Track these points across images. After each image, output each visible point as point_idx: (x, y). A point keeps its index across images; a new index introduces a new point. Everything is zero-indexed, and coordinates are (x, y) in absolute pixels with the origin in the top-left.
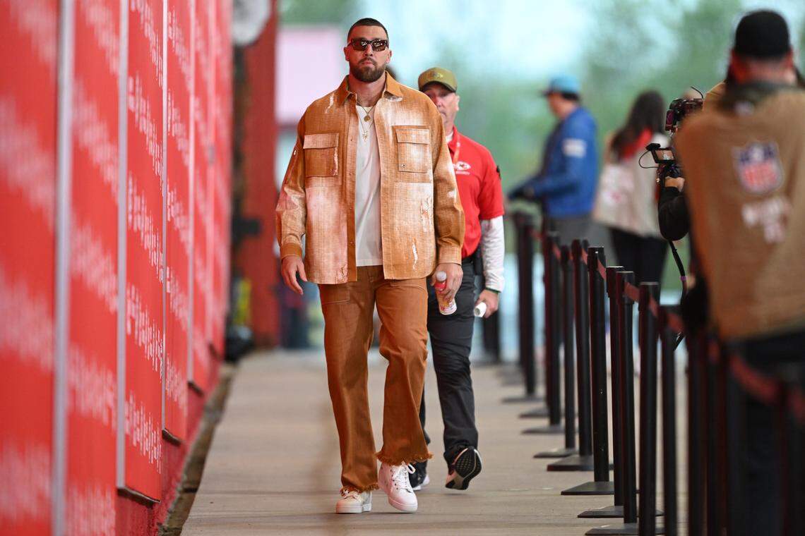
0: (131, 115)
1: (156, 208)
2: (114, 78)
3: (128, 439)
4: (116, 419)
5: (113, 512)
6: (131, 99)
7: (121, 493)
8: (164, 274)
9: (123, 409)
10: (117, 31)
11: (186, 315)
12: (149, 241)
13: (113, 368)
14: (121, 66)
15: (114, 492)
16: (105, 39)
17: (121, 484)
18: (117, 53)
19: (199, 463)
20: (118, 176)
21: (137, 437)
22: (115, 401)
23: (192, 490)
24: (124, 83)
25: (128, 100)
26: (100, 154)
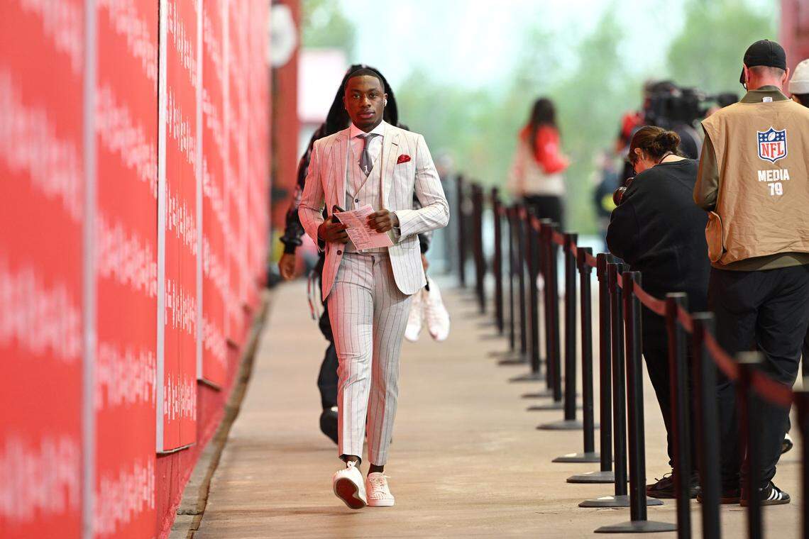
0: (205, 116)
1: (220, 181)
2: (193, 89)
3: (204, 343)
4: (196, 331)
5: (195, 396)
6: (205, 104)
7: (200, 383)
8: (226, 228)
9: (201, 322)
10: (195, 57)
11: (241, 258)
12: (217, 205)
13: (194, 295)
14: (198, 81)
15: (195, 383)
16: (188, 62)
17: (199, 376)
18: (195, 73)
19: (250, 361)
20: (197, 159)
21: (210, 342)
22: (196, 317)
23: (246, 379)
24: (200, 93)
25: (202, 105)
26: (185, 144)
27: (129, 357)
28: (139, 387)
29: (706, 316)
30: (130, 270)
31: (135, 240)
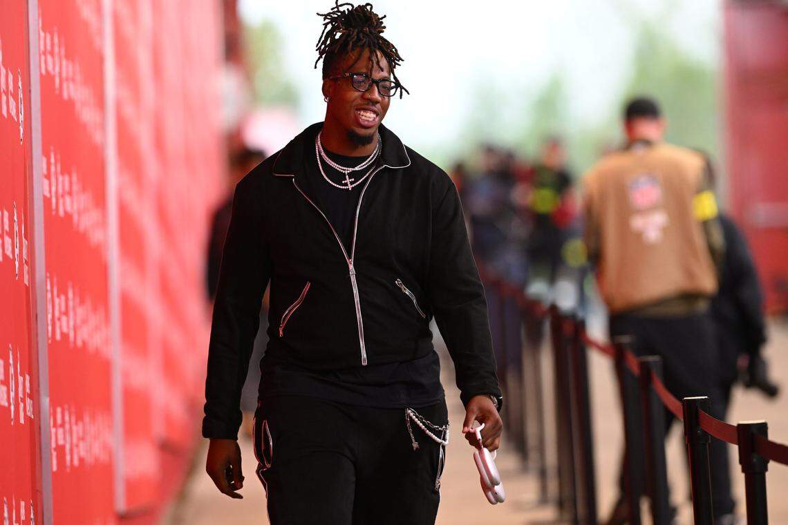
27: (87, 419)
28: (97, 450)
29: (652, 359)
30: (84, 334)
31: (88, 304)
